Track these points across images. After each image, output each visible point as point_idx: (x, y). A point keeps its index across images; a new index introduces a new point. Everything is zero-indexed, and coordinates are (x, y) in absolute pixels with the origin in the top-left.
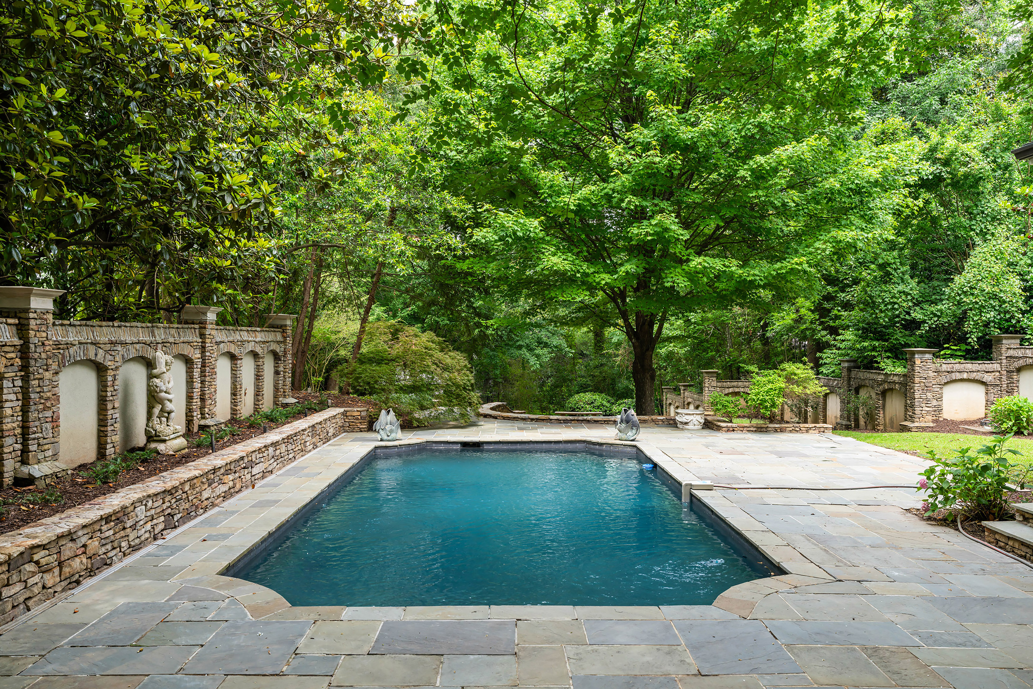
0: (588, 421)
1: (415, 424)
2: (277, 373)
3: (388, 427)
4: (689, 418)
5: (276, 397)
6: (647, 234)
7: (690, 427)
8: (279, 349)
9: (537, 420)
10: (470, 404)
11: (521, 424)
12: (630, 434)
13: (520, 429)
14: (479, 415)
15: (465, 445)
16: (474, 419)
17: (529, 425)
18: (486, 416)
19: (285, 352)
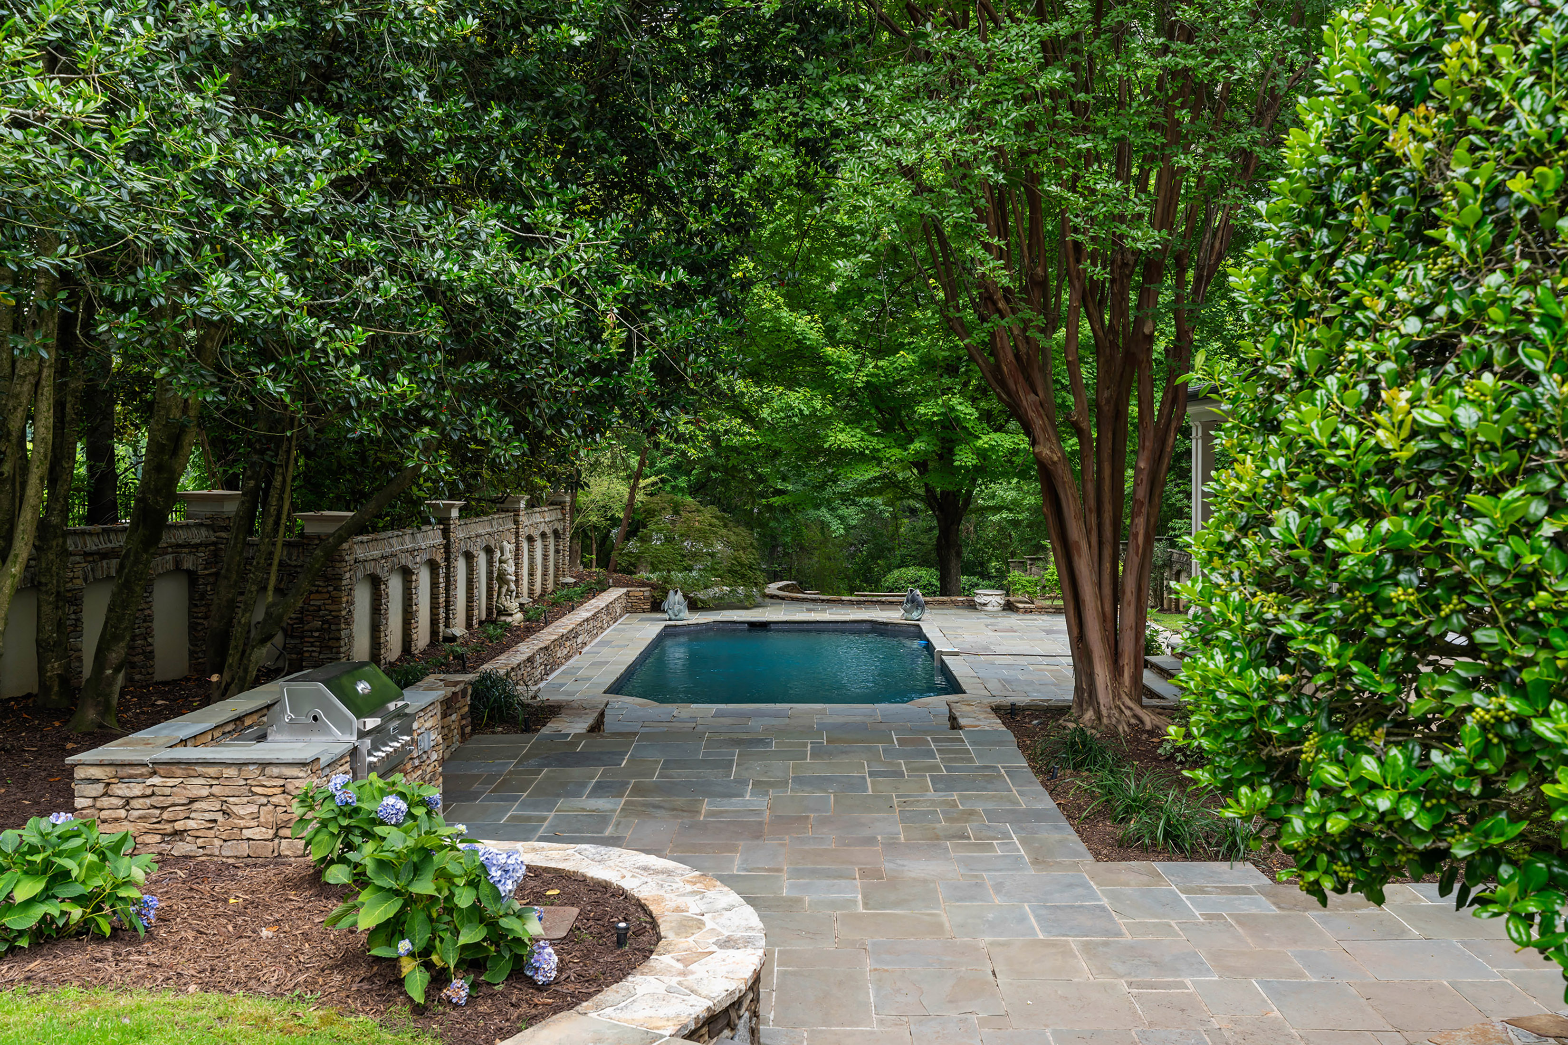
0: (883, 603)
1: (700, 605)
2: (557, 551)
3: (677, 607)
4: (988, 599)
5: (556, 576)
6: (934, 414)
7: (989, 608)
8: (559, 526)
9: (828, 601)
10: (756, 584)
11: (811, 606)
12: (915, 615)
13: (809, 610)
14: (765, 596)
15: (754, 626)
16: (759, 600)
17: (819, 606)
18: (772, 597)
19: (564, 530)
